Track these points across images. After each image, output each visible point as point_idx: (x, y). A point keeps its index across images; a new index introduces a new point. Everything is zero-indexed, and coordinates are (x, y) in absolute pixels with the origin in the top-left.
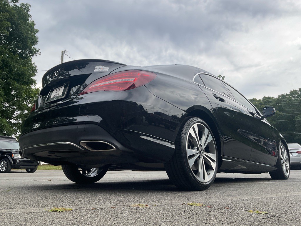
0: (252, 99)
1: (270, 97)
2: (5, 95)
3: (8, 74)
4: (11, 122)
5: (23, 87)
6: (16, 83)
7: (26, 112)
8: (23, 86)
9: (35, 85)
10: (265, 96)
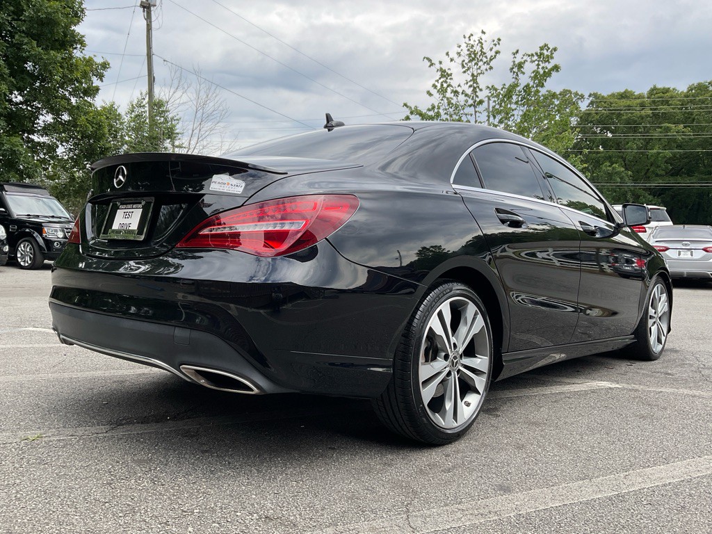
0: (622, 91)
1: (669, 88)
2: (11, 75)
3: (13, 19)
4: (33, 140)
5: (54, 55)
6: (35, 43)
7: (66, 117)
8: (52, 52)
9: (83, 49)
10: (655, 87)
